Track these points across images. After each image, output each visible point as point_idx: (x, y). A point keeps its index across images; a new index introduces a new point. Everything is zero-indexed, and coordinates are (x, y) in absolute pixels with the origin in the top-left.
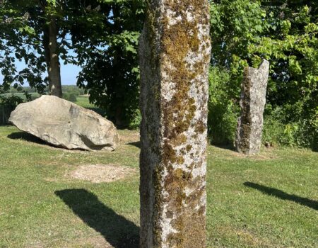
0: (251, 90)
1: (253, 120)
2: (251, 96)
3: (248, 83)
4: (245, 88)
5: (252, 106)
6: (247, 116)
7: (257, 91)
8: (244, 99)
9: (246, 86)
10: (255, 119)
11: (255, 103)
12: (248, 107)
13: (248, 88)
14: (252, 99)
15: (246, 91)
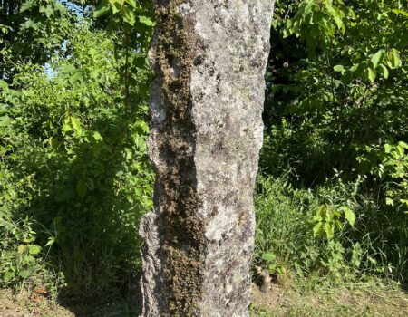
0: (196, 81)
1: (213, 231)
2: (198, 112)
3: (179, 42)
4: (169, 71)
5: (203, 162)
6: (181, 210)
7: (226, 86)
8: (164, 128)
9: (171, 60)
10: (218, 224)
11: (220, 146)
12: (187, 167)
13: (183, 70)
14: (203, 129)
15: (175, 86)
